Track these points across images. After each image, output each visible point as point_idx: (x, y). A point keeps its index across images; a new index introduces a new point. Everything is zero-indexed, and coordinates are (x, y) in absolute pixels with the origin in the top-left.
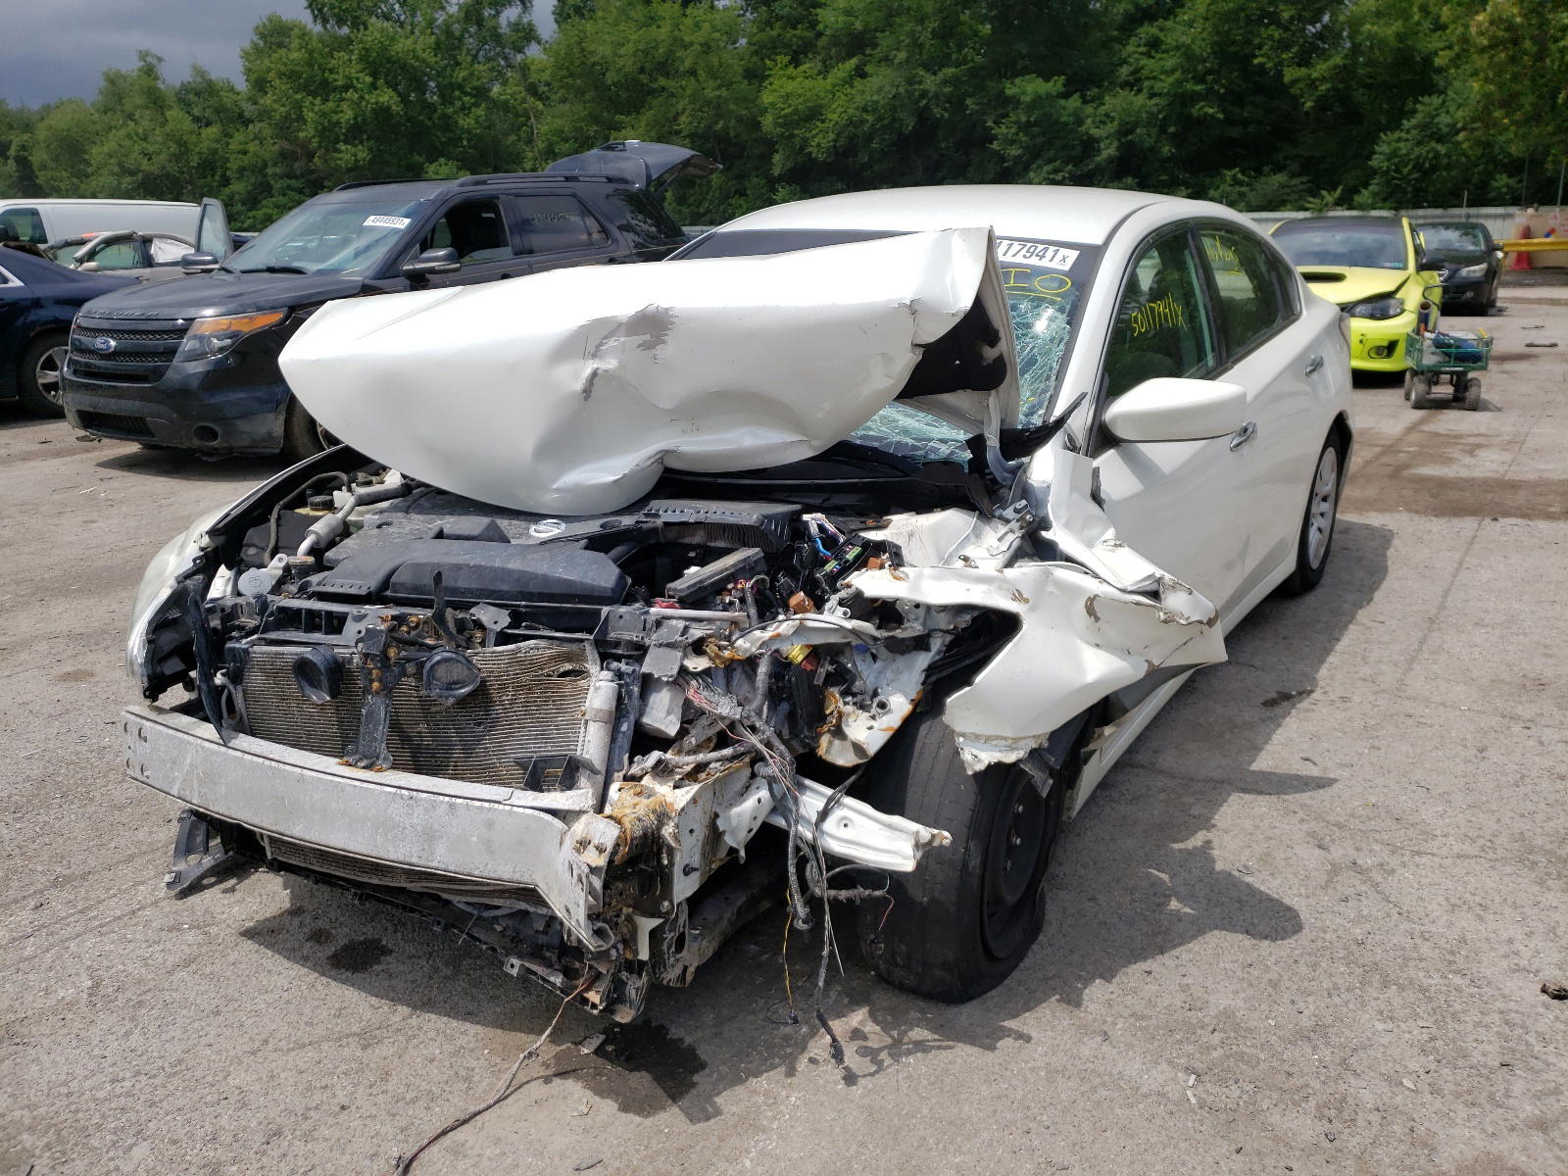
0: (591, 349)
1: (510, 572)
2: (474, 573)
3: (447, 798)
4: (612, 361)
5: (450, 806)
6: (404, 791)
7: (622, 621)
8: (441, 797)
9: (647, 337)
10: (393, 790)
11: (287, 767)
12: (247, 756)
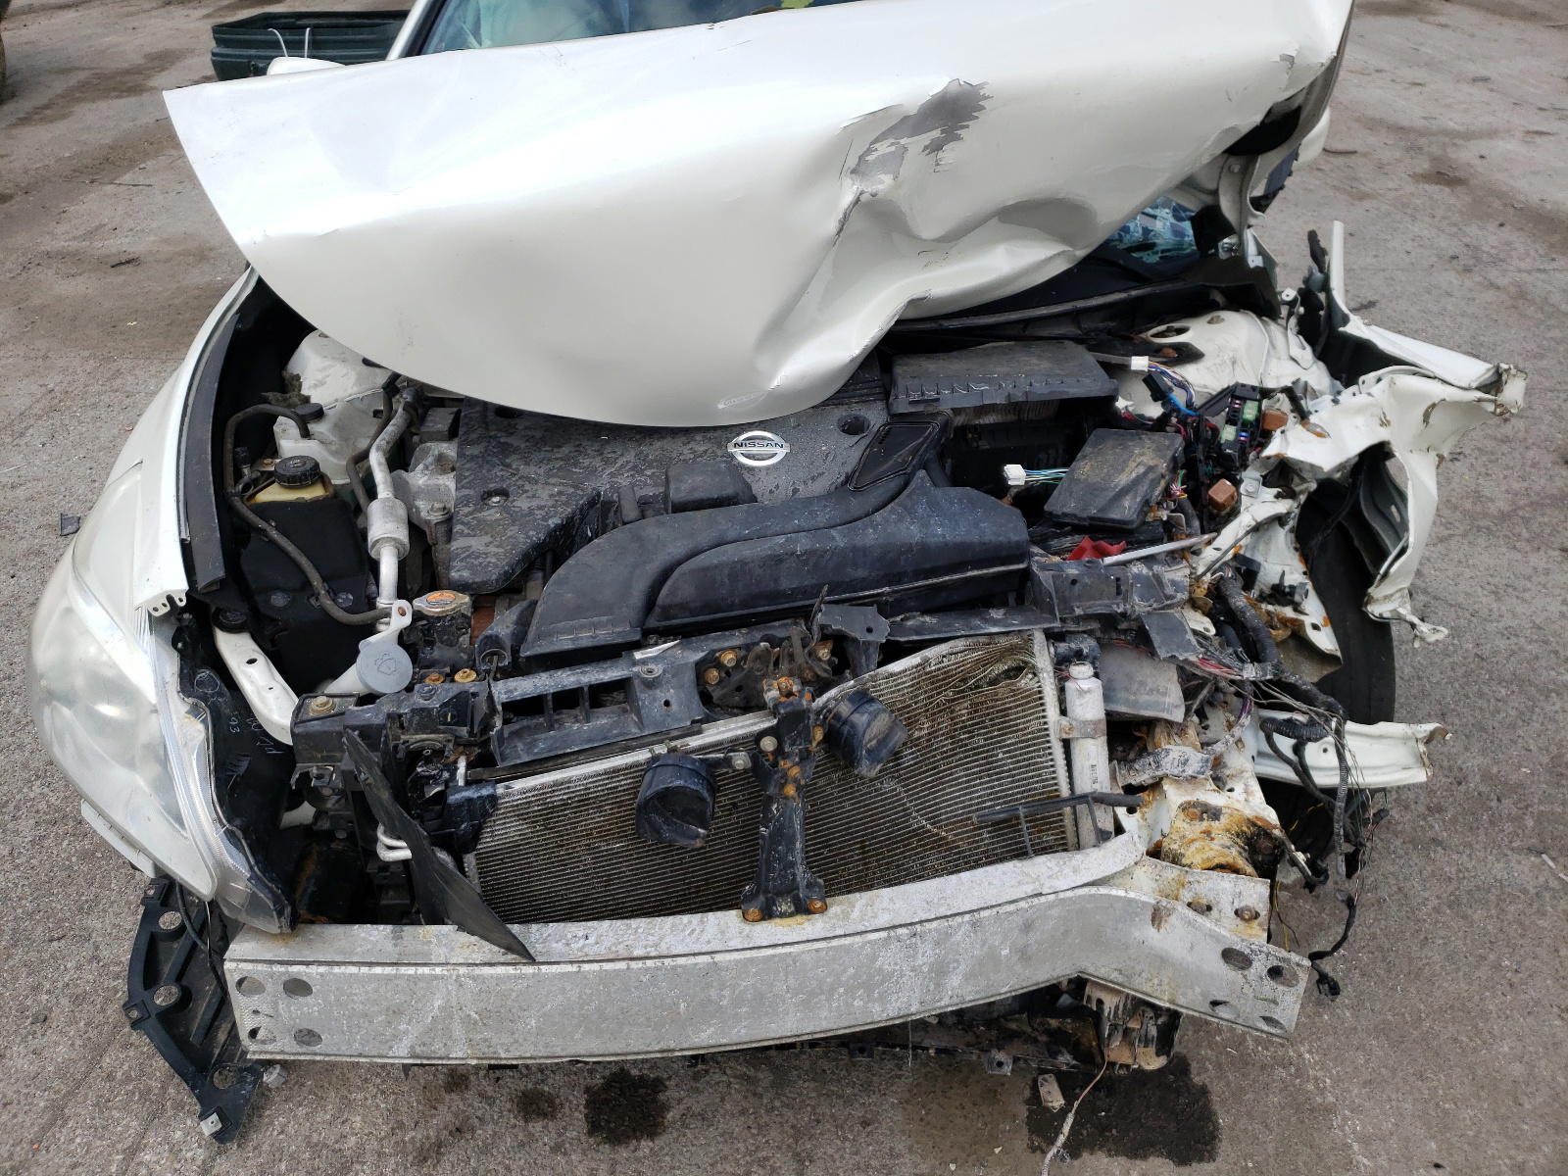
0: (852, 162)
1: (865, 551)
2: (806, 563)
3: (967, 917)
4: (883, 177)
5: (974, 925)
6: (900, 931)
7: (1077, 587)
8: (959, 919)
9: (936, 133)
10: (883, 934)
11: (681, 961)
12: (586, 967)
